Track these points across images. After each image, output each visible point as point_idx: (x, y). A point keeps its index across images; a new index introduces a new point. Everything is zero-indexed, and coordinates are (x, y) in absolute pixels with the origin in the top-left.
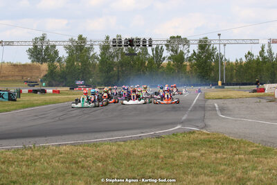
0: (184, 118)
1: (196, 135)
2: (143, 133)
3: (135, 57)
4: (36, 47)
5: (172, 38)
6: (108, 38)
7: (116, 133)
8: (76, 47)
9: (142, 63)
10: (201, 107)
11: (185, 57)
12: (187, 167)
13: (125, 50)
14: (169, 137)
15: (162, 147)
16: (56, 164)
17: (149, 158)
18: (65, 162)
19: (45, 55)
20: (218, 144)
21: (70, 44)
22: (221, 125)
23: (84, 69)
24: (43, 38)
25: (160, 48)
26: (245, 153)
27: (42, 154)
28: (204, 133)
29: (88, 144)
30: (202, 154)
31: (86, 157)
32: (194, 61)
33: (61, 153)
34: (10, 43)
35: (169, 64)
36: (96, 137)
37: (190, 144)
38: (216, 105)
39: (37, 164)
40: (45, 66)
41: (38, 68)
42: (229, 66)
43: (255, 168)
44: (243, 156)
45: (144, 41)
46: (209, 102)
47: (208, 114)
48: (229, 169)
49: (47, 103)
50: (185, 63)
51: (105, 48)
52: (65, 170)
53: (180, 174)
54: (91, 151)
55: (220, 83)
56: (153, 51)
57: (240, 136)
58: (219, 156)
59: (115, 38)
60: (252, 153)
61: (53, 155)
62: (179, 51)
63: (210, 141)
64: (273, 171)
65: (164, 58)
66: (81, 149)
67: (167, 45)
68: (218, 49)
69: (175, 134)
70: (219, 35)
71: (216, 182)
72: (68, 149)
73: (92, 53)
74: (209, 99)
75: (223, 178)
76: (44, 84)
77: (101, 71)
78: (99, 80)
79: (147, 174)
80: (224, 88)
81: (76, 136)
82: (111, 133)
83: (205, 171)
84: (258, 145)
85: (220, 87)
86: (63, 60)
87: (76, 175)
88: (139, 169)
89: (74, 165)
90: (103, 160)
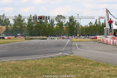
0: (63, 50)
1: (68, 57)
2: (45, 56)
3: (42, 24)
4: (0, 19)
5: (58, 16)
6: (31, 16)
7: (34, 56)
8: (17, 19)
9: (45, 27)
10: (70, 45)
11: (64, 24)
12: (64, 71)
13: (38, 21)
14: (56, 57)
15: (54, 62)
16: (9, 69)
17: (48, 67)
18: (12, 68)
19: (4, 23)
20: (77, 61)
21: (15, 18)
22: (78, 53)
23: (21, 29)
24: (4, 15)
25: (53, 20)
26: (89, 65)
27: (3, 65)
28: (71, 56)
29: (22, 61)
30: (71, 65)
31: (21, 66)
32: (67, 26)
33: (11, 64)
35: (57, 27)
36: (26, 57)
37: (66, 61)
38: (76, 44)
39: (1, 69)
40: (4, 27)
41: (1, 28)
42: (82, 28)
43: (93, 71)
44: (88, 66)
45: (46, 17)
47: (73, 48)
48: (82, 72)
49: (5, 43)
50: (63, 27)
51: (30, 20)
52: (13, 71)
53: (61, 73)
54: (24, 63)
55: (78, 35)
56: (50, 21)
57: (87, 58)
58: (78, 66)
59: (34, 16)
60: (92, 65)
61: (8, 65)
62: (61, 21)
63: (74, 60)
64: (101, 72)
66: (19, 62)
67: (56, 19)
68: (77, 21)
69: (59, 57)
70: (78, 15)
71: (77, 77)
72: (14, 62)
73: (24, 22)
74: (73, 42)
75: (79, 75)
76: (4, 35)
77: (28, 29)
78: (27, 34)
79: (47, 73)
80: (80, 37)
81: (17, 57)
82: (32, 56)
83: (72, 72)
84: (94, 61)
86: (12, 25)
87: (18, 73)
88: (44, 71)
89: (16, 69)
90: (28, 67)
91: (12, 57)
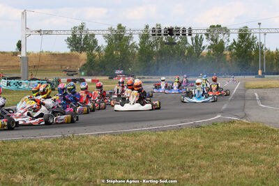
0: (224, 107)
1: (236, 125)
2: (182, 122)
3: (175, 46)
4: (74, 36)
5: (212, 27)
6: (147, 27)
7: (155, 122)
8: (115, 36)
9: (182, 52)
10: (242, 97)
11: (226, 46)
12: (227, 157)
13: (164, 39)
14: (208, 126)
15: (202, 137)
16: (95, 154)
17: (188, 149)
18: (104, 152)
19: (84, 44)
20: (258, 134)
21: (110, 33)
22: (261, 115)
23: (124, 58)
24: (82, 27)
25: (199, 37)
27: (80, 144)
28: (244, 123)
29: (128, 134)
30: (242, 144)
31: (125, 147)
32: (234, 50)
33: (100, 143)
34: (48, 32)
35: (209, 53)
36: (135, 126)
37: (230, 134)
38: (256, 94)
39: (76, 153)
40: (84, 55)
41: (77, 58)
42: (270, 56)
45: (184, 30)
46: (250, 92)
47: (248, 103)
48: (269, 159)
50: (225, 52)
51: (144, 37)
52: (104, 160)
53: (219, 164)
54: (131, 141)
55: (260, 72)
56: (192, 40)
58: (259, 145)
59: (155, 27)
61: (92, 145)
62: (219, 40)
63: (250, 131)
65: (204, 47)
66: (120, 138)
67: (207, 35)
68: (258, 38)
69: (214, 124)
70: (259, 24)
71: (256, 172)
72: (107, 139)
74: (249, 88)
75: (263, 168)
76: (83, 73)
77: (140, 60)
78: (137, 70)
79: (187, 163)
80: (264, 77)
81: (115, 126)
82: (151, 123)
83: (245, 161)
85: (260, 77)
86: (102, 49)
87: (116, 164)
88: (178, 159)
89: (113, 155)
90: (142, 150)
91: (102, 126)
